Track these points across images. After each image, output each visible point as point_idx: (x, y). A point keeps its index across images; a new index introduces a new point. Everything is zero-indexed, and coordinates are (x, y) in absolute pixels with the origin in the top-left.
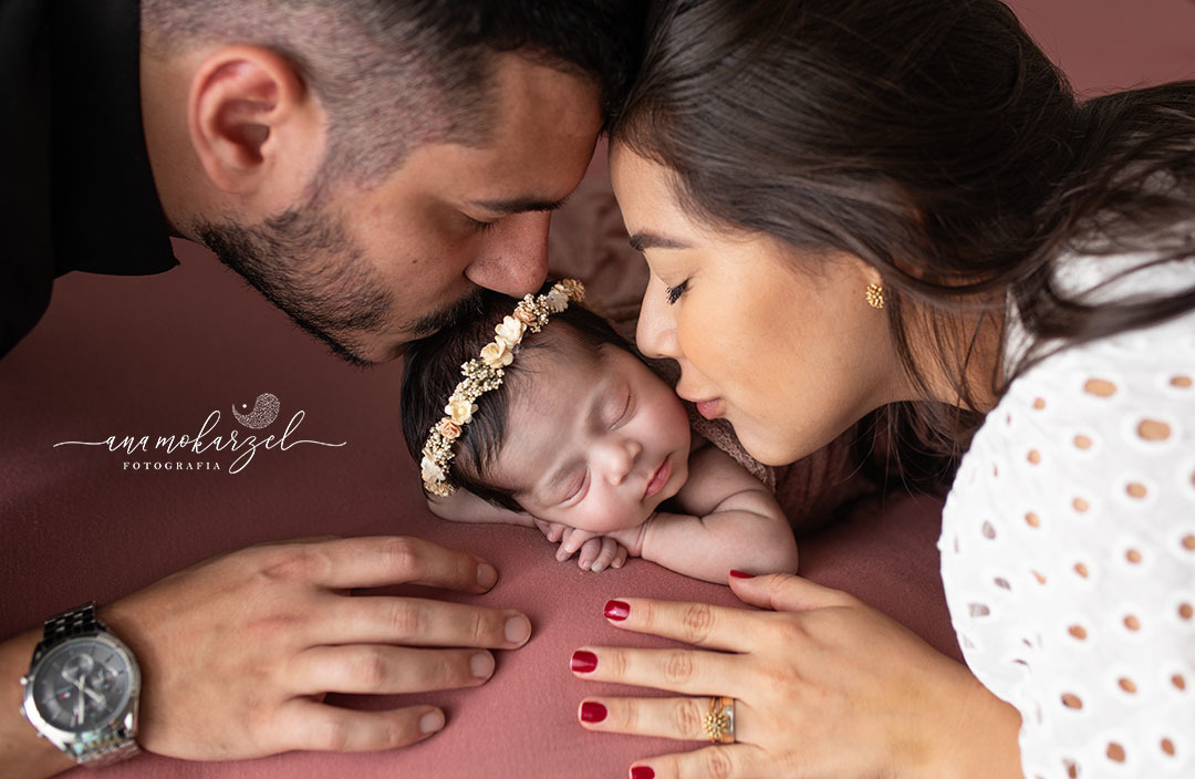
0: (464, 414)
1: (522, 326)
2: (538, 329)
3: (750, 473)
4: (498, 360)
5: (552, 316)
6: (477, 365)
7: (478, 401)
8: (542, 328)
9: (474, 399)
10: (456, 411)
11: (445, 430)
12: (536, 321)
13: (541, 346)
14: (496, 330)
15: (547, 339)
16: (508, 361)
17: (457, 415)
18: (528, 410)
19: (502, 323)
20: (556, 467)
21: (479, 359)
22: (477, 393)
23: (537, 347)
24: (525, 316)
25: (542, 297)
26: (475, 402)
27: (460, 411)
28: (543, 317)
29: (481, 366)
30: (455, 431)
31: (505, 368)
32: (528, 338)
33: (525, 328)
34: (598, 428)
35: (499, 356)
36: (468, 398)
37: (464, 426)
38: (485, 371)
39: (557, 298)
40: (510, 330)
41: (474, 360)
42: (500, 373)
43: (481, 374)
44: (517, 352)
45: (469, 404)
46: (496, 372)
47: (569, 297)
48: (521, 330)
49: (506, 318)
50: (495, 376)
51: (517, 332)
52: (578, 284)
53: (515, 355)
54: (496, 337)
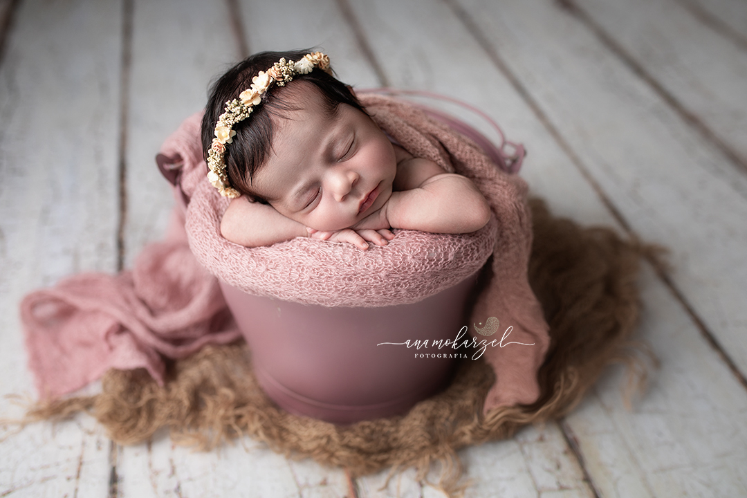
0: (226, 137)
1: (269, 80)
2: (282, 84)
4: (249, 101)
5: (297, 76)
6: (236, 103)
7: (234, 127)
8: (285, 83)
9: (231, 126)
10: (220, 134)
12: (282, 78)
14: (253, 80)
16: (257, 102)
17: (221, 138)
19: (258, 76)
21: (239, 99)
22: (232, 122)
24: (274, 74)
26: (232, 129)
27: (223, 135)
29: (238, 105)
30: (221, 148)
31: (253, 107)
32: (273, 88)
33: (271, 81)
34: (330, 160)
35: (251, 99)
36: (227, 126)
37: (227, 145)
38: (239, 108)
39: (305, 64)
40: (261, 81)
41: (235, 100)
42: (250, 110)
43: (237, 110)
44: (264, 97)
45: (228, 130)
46: (247, 109)
47: (315, 65)
48: (268, 82)
49: (261, 73)
50: (247, 112)
51: (265, 83)
52: (324, 57)
53: (262, 99)
54: (252, 86)
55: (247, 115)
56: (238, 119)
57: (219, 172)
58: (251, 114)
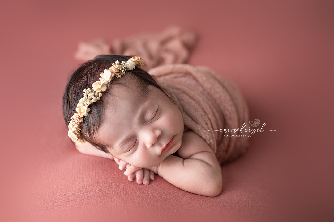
0: (84, 112)
1: (112, 74)
2: (120, 76)
3: (207, 143)
4: (99, 89)
5: (128, 71)
6: (90, 91)
7: (90, 106)
8: (121, 76)
9: (88, 106)
10: (80, 110)
11: (75, 119)
12: (119, 72)
13: (120, 84)
14: (100, 75)
15: (124, 81)
16: (104, 89)
17: (81, 113)
18: (112, 112)
19: (104, 72)
20: (124, 137)
21: (91, 88)
22: (89, 103)
23: (118, 84)
24: (114, 70)
25: (123, 62)
26: (88, 107)
27: (82, 111)
28: (122, 71)
29: (92, 92)
30: (80, 119)
31: (102, 93)
32: (114, 79)
33: (113, 75)
34: (143, 122)
35: (100, 87)
36: (85, 105)
37: (84, 117)
38: (93, 94)
39: (130, 64)
40: (106, 76)
41: (89, 88)
42: (100, 95)
43: (91, 95)
44: (109, 86)
45: (85, 108)
46: (98, 94)
47: (136, 64)
48: (111, 76)
49: (105, 70)
50: (98, 96)
51: (109, 77)
52: (141, 59)
53: (107, 87)
54: (100, 79)
55: (98, 98)
56: (93, 101)
57: (76, 132)
58: (101, 97)
